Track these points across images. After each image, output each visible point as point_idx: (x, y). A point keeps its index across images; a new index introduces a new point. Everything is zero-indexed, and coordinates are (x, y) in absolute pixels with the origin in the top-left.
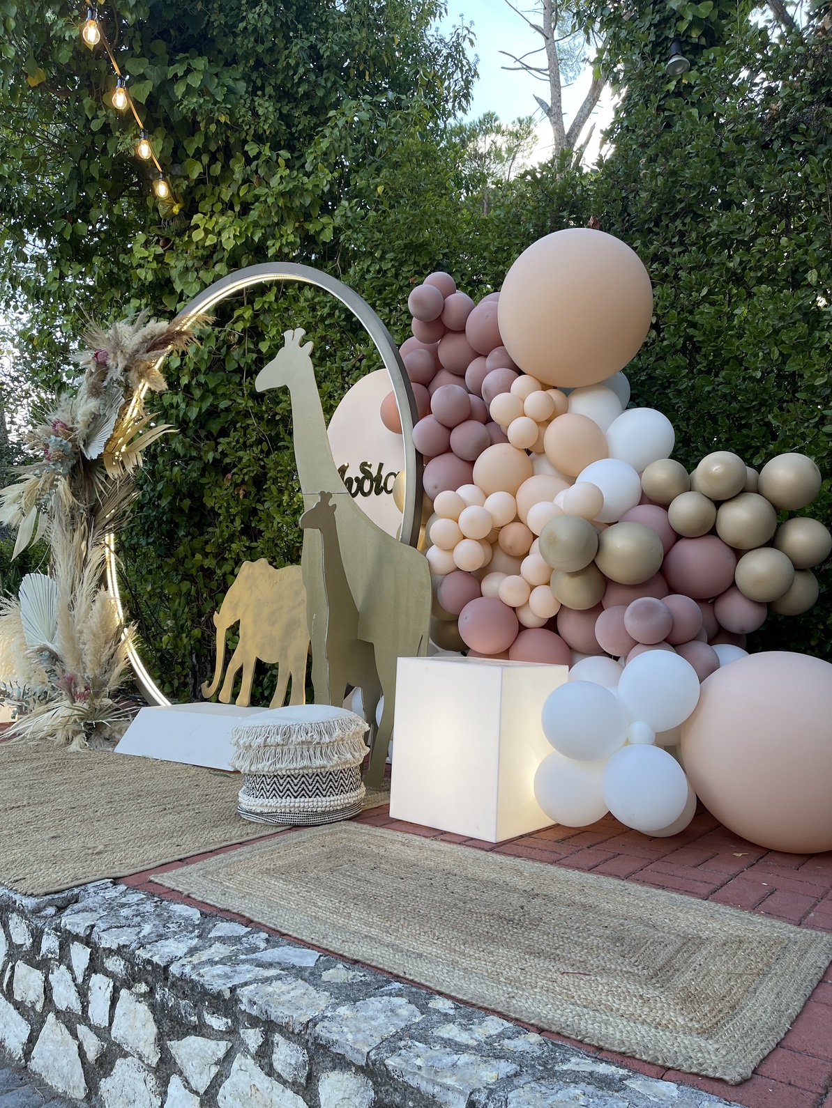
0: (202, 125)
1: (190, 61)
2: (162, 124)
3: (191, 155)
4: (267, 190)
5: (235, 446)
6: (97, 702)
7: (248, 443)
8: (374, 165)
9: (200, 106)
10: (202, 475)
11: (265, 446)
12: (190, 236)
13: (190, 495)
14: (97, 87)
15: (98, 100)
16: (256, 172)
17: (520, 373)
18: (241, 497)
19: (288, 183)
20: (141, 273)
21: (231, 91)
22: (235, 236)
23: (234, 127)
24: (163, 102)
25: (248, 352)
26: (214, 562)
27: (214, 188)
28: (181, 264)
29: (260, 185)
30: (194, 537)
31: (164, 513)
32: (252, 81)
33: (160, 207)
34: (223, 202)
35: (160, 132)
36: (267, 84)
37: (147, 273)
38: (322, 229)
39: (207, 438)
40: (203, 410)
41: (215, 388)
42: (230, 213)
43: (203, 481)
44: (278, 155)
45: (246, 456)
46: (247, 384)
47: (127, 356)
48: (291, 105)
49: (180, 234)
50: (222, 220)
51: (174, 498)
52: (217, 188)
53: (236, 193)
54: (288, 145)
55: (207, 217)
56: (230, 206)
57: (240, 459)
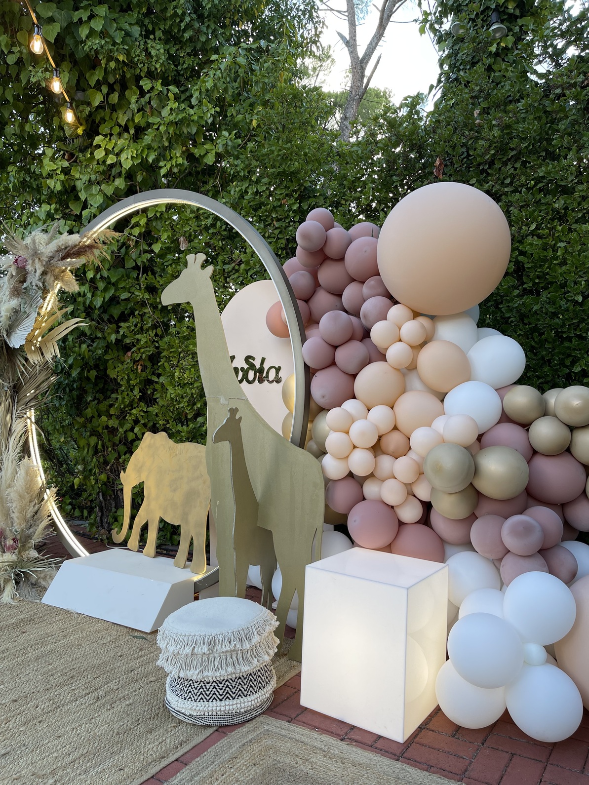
0: (103, 62)
1: (93, 8)
2: (68, 59)
3: (93, 86)
4: (159, 120)
5: (133, 330)
6: (25, 555)
7: (145, 327)
8: (248, 102)
9: (102, 47)
10: (106, 352)
11: (159, 331)
12: (92, 153)
13: (96, 367)
14: (11, 25)
15: (12, 37)
16: (149, 103)
17: (396, 302)
18: (139, 371)
19: (177, 114)
20: (51, 183)
21: (128, 34)
22: (132, 157)
23: (131, 64)
24: (69, 41)
25: (143, 253)
26: (117, 422)
27: (112, 113)
28: (85, 178)
29: (152, 115)
30: (99, 402)
31: (74, 381)
32: (145, 25)
33: (66, 128)
34: (120, 126)
35: (66, 65)
36: (157, 28)
37: (56, 183)
38: (206, 154)
39: (110, 321)
40: (106, 300)
41: (117, 281)
42: (126, 135)
43: (107, 357)
44: (167, 89)
45: (143, 339)
46: (143, 279)
47: (44, 263)
48: (177, 47)
49: (83, 150)
50: (121, 142)
51: (83, 370)
52: (114, 113)
53: (131, 119)
54: (175, 79)
55: (107, 139)
56: (126, 129)
57: (138, 340)
